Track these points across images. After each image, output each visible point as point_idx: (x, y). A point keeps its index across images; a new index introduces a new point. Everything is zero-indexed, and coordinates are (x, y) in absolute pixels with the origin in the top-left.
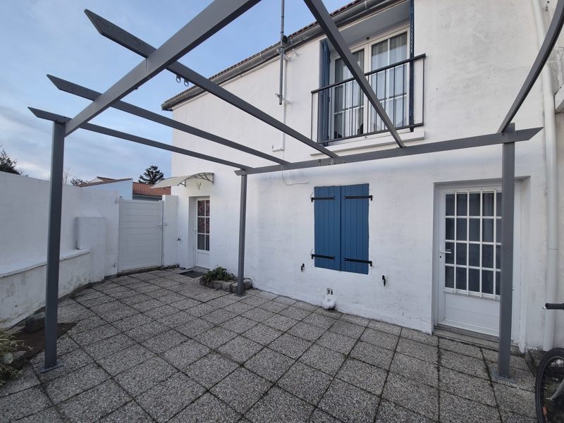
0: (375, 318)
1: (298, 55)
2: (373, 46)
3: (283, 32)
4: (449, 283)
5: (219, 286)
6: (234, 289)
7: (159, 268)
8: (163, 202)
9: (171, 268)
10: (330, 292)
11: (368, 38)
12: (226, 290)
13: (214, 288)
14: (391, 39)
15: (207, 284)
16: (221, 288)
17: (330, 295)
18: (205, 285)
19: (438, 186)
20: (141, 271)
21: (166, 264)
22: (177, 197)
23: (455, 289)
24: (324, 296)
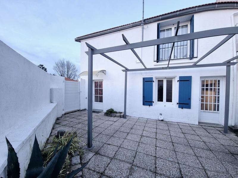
0: (178, 122)
1: (148, 27)
2: (175, 28)
3: (143, 18)
4: (202, 109)
5: (115, 116)
6: (122, 116)
7: (79, 111)
8: (79, 82)
9: (83, 110)
10: (161, 114)
11: (173, 25)
12: (118, 117)
13: (112, 117)
14: (182, 26)
15: (108, 115)
16: (116, 116)
17: (161, 116)
18: (107, 115)
19: (201, 77)
20: (72, 112)
21: (81, 109)
22: (85, 80)
23: (205, 110)
24: (158, 116)
